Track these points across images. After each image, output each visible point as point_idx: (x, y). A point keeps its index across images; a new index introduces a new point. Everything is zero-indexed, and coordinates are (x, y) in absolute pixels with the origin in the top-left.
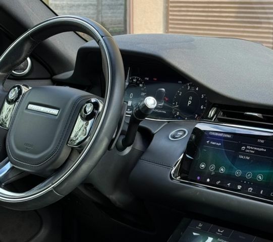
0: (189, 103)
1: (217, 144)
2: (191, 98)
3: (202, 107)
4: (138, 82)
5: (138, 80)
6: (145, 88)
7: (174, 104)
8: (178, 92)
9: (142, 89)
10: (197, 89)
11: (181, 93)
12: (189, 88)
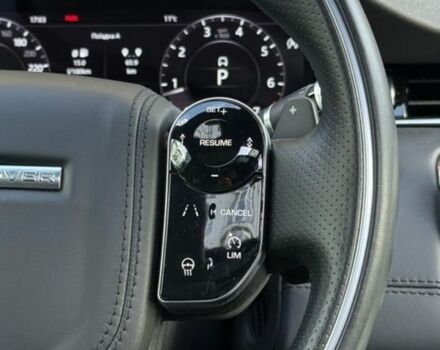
0: (222, 75)
3: (271, 83)
4: (5, 34)
6: (38, 48)
7: (164, 85)
8: (173, 47)
9: (30, 54)
10: (239, 32)
11: (183, 49)
12: (208, 32)
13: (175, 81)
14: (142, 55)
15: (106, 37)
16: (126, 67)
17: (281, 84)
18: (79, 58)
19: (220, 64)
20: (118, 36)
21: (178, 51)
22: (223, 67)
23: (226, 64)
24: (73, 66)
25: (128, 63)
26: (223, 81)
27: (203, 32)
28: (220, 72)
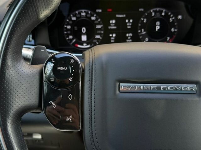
0: (158, 28)
2: (158, 23)
3: (173, 30)
4: (88, 16)
5: (87, 13)
6: (99, 20)
7: (139, 31)
8: (142, 19)
9: (96, 22)
10: (163, 14)
12: (153, 14)
13: (143, 30)
14: (132, 22)
15: (121, 16)
16: (127, 26)
17: (176, 30)
18: (112, 23)
19: (157, 24)
20: (125, 16)
21: (144, 20)
22: (158, 25)
23: (159, 24)
24: (110, 26)
25: (128, 24)
26: (158, 30)
27: (152, 14)
28: (157, 27)
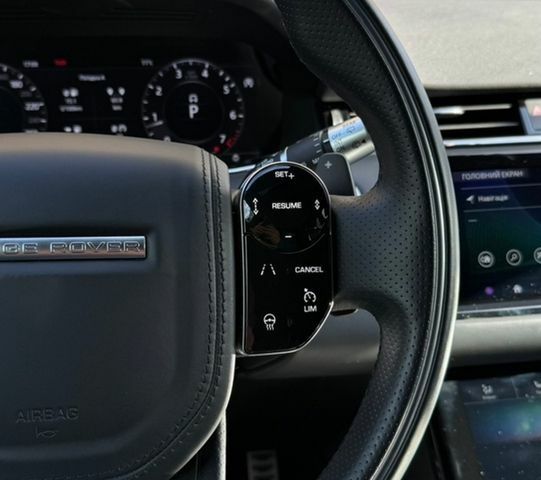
0: (193, 110)
1: (498, 199)
2: (193, 98)
3: (233, 116)
4: (1, 77)
6: (33, 89)
7: (146, 119)
8: (151, 87)
9: (26, 94)
10: (205, 74)
11: (159, 89)
12: (179, 74)
13: (155, 116)
14: (125, 94)
15: (92, 78)
16: (111, 104)
17: (241, 116)
18: (70, 97)
19: (191, 101)
22: (194, 103)
23: (196, 100)
24: (65, 104)
25: (114, 100)
26: (195, 115)
27: (175, 74)
